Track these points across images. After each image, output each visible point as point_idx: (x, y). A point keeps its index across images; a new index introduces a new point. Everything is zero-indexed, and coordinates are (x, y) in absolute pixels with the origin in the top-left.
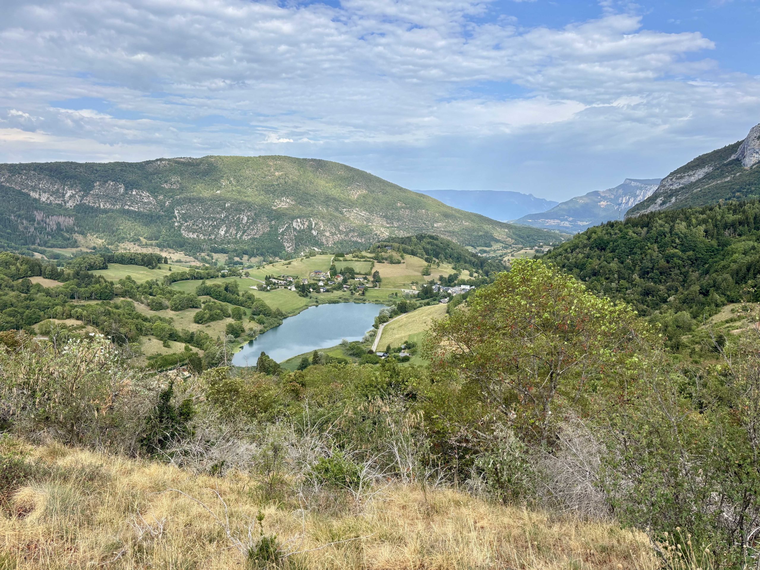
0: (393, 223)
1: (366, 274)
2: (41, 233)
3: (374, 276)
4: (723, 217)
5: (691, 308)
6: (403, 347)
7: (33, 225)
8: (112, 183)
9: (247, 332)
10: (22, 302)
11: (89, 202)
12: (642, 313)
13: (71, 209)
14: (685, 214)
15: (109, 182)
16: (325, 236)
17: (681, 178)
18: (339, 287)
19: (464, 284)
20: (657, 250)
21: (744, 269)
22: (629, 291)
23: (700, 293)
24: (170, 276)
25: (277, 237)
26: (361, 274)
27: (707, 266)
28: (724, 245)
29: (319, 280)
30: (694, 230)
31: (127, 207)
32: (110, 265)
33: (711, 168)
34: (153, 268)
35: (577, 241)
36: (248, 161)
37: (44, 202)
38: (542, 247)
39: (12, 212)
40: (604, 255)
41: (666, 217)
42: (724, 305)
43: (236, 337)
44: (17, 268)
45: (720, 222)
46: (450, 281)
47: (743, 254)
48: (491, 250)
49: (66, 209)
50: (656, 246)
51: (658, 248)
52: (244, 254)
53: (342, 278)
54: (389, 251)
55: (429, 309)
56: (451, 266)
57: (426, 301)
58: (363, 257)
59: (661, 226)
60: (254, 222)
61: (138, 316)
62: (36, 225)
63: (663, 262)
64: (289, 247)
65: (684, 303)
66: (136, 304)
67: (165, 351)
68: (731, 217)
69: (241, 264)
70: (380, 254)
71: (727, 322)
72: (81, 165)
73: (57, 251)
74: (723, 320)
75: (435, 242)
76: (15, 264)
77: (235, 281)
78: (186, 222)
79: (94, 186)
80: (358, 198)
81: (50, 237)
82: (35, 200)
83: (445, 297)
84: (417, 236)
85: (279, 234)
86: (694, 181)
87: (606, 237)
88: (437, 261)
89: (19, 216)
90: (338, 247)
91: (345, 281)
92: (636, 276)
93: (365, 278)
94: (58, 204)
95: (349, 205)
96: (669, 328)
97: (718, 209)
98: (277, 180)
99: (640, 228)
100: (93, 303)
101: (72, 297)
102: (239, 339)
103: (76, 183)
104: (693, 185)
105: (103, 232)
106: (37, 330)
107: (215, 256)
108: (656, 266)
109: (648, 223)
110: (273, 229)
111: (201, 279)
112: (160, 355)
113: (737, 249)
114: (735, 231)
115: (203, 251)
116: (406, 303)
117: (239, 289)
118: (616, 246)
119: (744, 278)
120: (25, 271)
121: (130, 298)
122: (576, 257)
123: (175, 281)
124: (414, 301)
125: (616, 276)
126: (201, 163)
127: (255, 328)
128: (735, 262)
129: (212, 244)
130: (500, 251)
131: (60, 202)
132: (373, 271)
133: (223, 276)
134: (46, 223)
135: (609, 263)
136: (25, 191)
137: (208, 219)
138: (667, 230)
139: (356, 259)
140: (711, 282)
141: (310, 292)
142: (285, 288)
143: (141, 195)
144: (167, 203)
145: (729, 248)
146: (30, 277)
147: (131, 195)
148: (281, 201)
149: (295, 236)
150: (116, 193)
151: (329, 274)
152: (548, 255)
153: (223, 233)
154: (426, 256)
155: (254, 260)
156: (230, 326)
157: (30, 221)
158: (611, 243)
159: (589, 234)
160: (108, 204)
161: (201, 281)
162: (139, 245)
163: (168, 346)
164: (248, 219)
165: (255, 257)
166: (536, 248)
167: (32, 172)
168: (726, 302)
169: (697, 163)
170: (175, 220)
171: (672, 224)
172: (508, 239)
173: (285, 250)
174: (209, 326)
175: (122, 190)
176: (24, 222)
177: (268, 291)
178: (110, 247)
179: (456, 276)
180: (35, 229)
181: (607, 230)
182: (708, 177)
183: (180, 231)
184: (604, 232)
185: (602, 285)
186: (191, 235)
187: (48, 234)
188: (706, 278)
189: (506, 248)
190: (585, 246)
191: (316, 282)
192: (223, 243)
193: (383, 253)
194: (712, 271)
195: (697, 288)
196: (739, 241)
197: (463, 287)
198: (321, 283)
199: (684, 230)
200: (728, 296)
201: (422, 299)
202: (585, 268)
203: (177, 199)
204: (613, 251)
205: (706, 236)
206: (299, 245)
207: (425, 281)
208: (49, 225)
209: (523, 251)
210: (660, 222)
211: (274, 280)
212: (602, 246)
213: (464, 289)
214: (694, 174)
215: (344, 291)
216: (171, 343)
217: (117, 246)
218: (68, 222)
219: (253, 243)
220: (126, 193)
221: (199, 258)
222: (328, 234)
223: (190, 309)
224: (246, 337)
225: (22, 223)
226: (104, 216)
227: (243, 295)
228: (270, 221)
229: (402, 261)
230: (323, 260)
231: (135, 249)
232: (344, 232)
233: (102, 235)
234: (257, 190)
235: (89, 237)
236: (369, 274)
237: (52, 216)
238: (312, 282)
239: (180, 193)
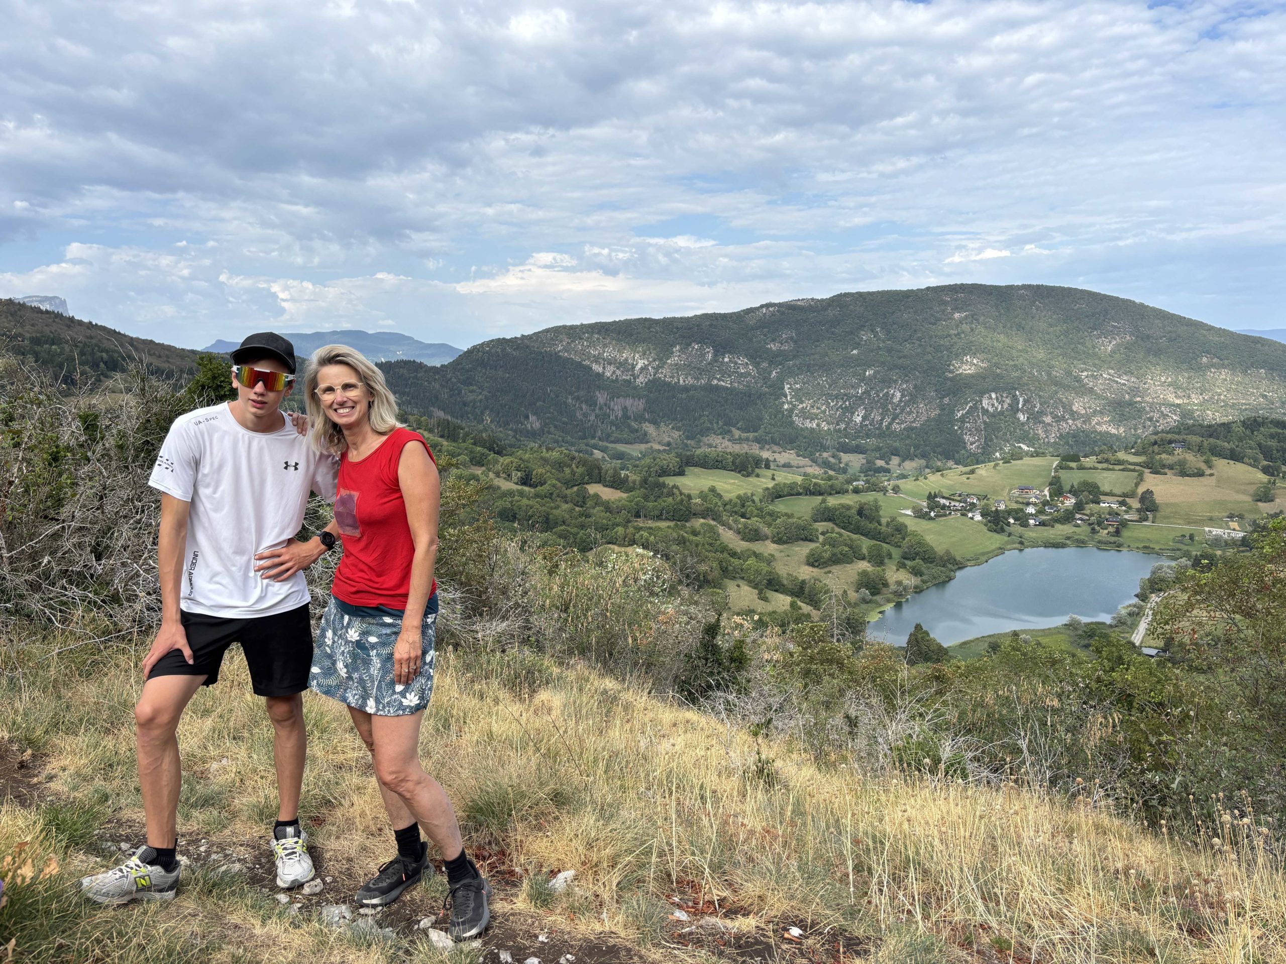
0: (1189, 397)
1: (1125, 495)
2: (603, 423)
3: (1143, 499)
7: (594, 410)
8: (696, 347)
9: (893, 587)
10: (577, 519)
11: (665, 376)
13: (641, 388)
15: (693, 344)
16: (1043, 422)
18: (1067, 518)
24: (773, 488)
25: (953, 426)
26: (1114, 495)
29: (1028, 504)
31: (715, 382)
32: (689, 470)
34: (748, 475)
36: (908, 297)
37: (608, 378)
39: (570, 393)
43: (873, 594)
44: (572, 470)
49: (635, 388)
52: (892, 454)
53: (1073, 501)
54: (1179, 451)
58: (1120, 462)
60: (913, 400)
61: (724, 549)
62: (597, 411)
64: (972, 443)
66: (721, 529)
67: (760, 607)
69: (888, 471)
70: (1158, 457)
73: (621, 447)
76: (570, 466)
77: (876, 501)
78: (802, 402)
79: (673, 352)
80: (1113, 352)
81: (614, 428)
82: (598, 374)
84: (1244, 422)
85: (957, 420)
89: (578, 398)
90: (1067, 443)
91: (1079, 507)
93: (1123, 503)
94: (625, 381)
95: (1095, 365)
98: (957, 326)
100: (663, 524)
101: (638, 515)
102: (877, 598)
103: (649, 349)
105: (681, 420)
107: (845, 457)
110: (946, 412)
111: (821, 494)
112: (753, 611)
115: (825, 448)
117: (881, 513)
120: (581, 475)
121: (714, 519)
123: (780, 497)
126: (829, 305)
127: (906, 582)
129: (840, 437)
131: (628, 378)
132: (1141, 490)
133: (856, 491)
134: (609, 408)
136: (587, 363)
137: (836, 397)
139: (1105, 465)
141: (1008, 524)
142: (962, 515)
143: (736, 363)
144: (774, 373)
146: (587, 483)
147: (722, 362)
148: (962, 363)
149: (985, 423)
150: (702, 361)
151: (1046, 492)
153: (858, 419)
154: (1266, 463)
155: (910, 466)
156: (864, 573)
157: (590, 406)
160: (689, 378)
161: (820, 498)
162: (729, 440)
163: (765, 599)
164: (903, 396)
165: (912, 459)
167: (596, 336)
170: (784, 399)
173: (965, 448)
174: (830, 572)
175: (710, 356)
176: (584, 407)
177: (931, 519)
178: (689, 442)
180: (597, 416)
183: (791, 417)
186: (808, 424)
187: (612, 423)
191: (1021, 506)
192: (858, 437)
193: (1164, 456)
198: (1031, 510)
203: (789, 368)
206: (991, 440)
207: (1261, 513)
208: (613, 410)
211: (943, 501)
215: (1078, 526)
216: (771, 594)
217: (700, 441)
218: (636, 405)
219: (908, 437)
220: (715, 360)
221: (820, 461)
222: (1048, 419)
223: (801, 542)
224: (891, 596)
225: (581, 409)
226: (684, 396)
227: (888, 525)
228: (942, 398)
229: (1208, 472)
230: (1036, 466)
231: (723, 445)
232: (1082, 416)
233: (680, 424)
234: (920, 345)
235: (663, 428)
236: (1132, 495)
237: (618, 398)
238: (1015, 506)
239: (795, 357)
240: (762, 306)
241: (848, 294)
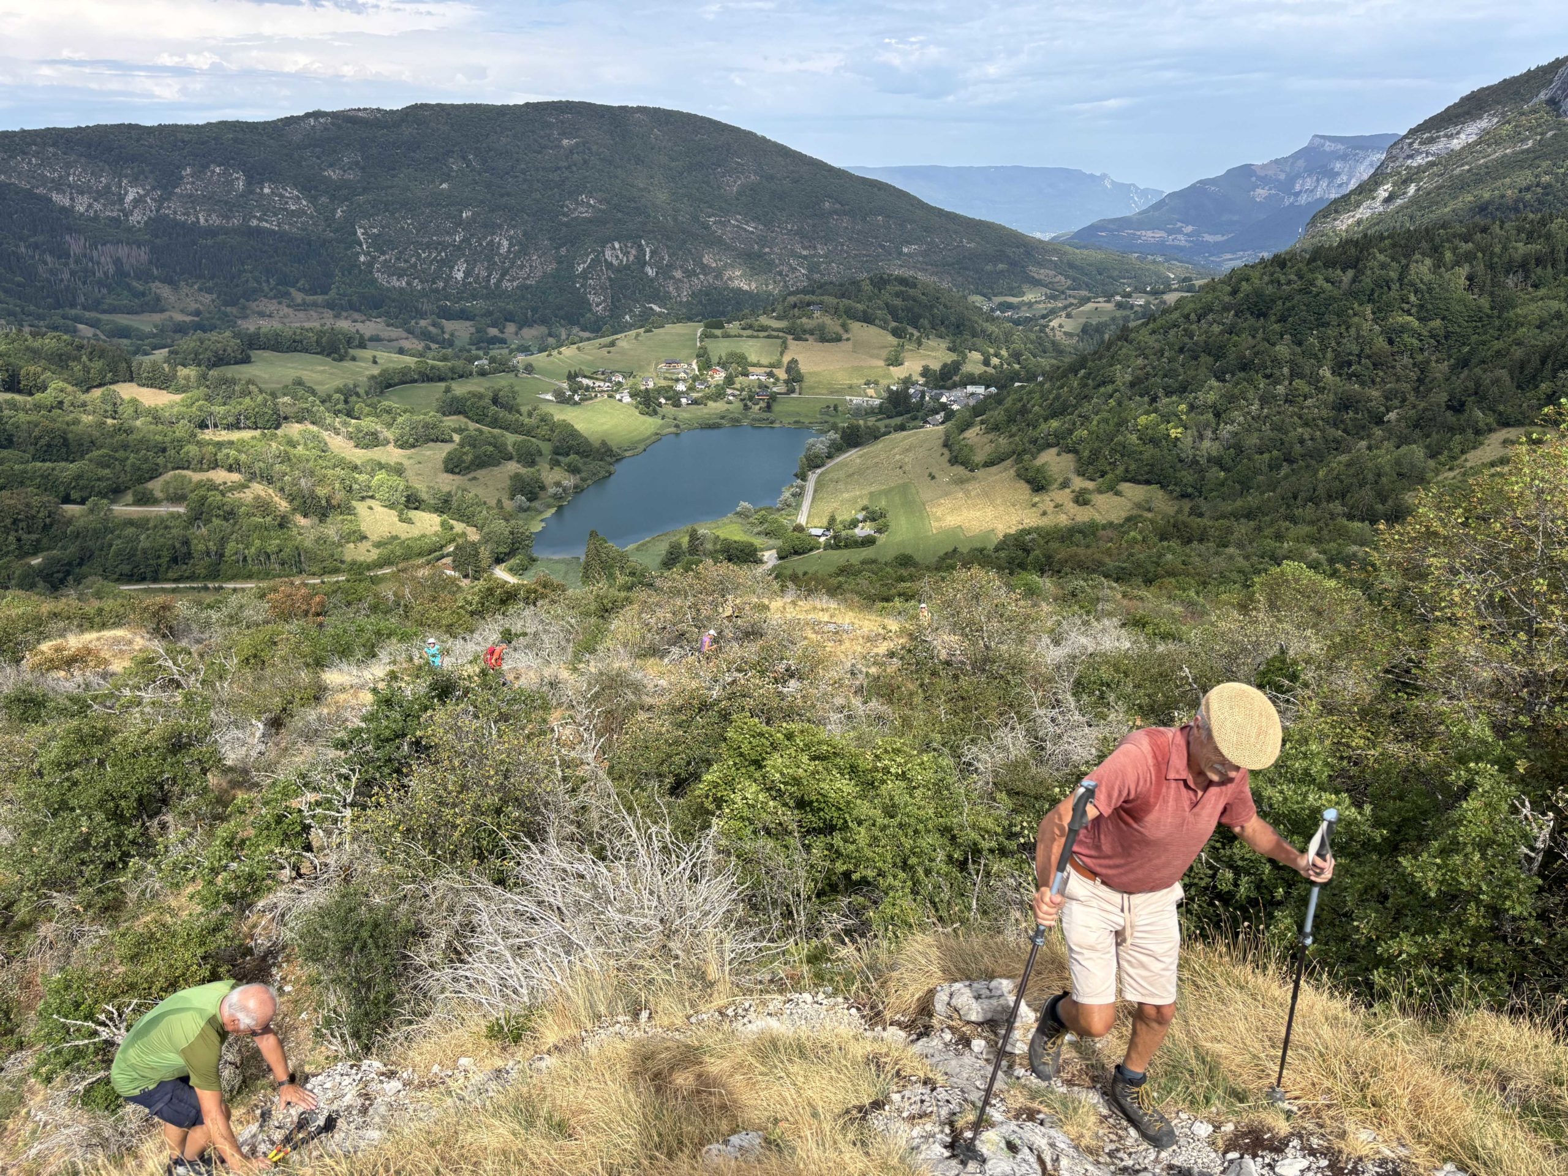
0: (815, 248)
1: (772, 366)
2: (84, 283)
3: (788, 370)
4: (1505, 248)
5: (1428, 436)
6: (860, 516)
7: (66, 264)
8: (217, 170)
9: (552, 490)
11: (175, 213)
12: (1334, 445)
13: (140, 230)
14: (1432, 240)
15: (212, 167)
16: (673, 278)
17: (1432, 141)
18: (719, 394)
19: (973, 382)
20: (1371, 316)
21: (1536, 360)
22: (1309, 402)
23: (1449, 407)
24: (380, 375)
25: (574, 283)
26: (761, 366)
27: (1466, 349)
28: (1502, 306)
29: (677, 380)
30: (1447, 276)
31: (254, 223)
32: (255, 354)
33: (1496, 120)
34: (341, 359)
35: (1210, 297)
36: (504, 115)
37: (82, 215)
38: (1129, 295)
39: (21, 239)
40: (1264, 328)
41: (1394, 245)
42: (1491, 430)
43: (530, 500)
45: (1500, 257)
46: (944, 378)
47: (1538, 327)
48: (1023, 303)
49: (130, 229)
50: (1368, 309)
51: (1374, 313)
52: (506, 320)
53: (723, 375)
54: (817, 314)
55: (905, 438)
56: (944, 344)
57: (898, 420)
58: (764, 328)
59: (1383, 266)
60: (524, 251)
61: (342, 463)
62: (72, 266)
63: (1381, 343)
64: (598, 303)
65: (1416, 426)
66: (325, 434)
67: (403, 531)
68: (1521, 248)
69: (503, 341)
70: (798, 321)
71: (1493, 464)
72: (149, 130)
73: (123, 320)
74: (1486, 460)
75: (911, 292)
77: (511, 386)
78: (383, 253)
79: (182, 178)
80: (740, 193)
81: (104, 291)
82: (63, 209)
83: (936, 412)
84: (871, 279)
85: (578, 276)
86: (1458, 147)
87: (1270, 290)
88: (916, 334)
89: (36, 246)
90: (700, 302)
91: (729, 381)
92: (1326, 372)
93: (770, 375)
94: (111, 219)
95: (721, 209)
96: (1384, 479)
97: (1498, 230)
98: (567, 157)
99: (1339, 272)
100: (246, 434)
101: (203, 426)
102: (536, 504)
103: (143, 172)
104: (1455, 157)
105: (212, 278)
106: (158, 494)
107: (449, 326)
108: (1367, 351)
109: (1358, 260)
110: (565, 265)
111: (441, 379)
112: (396, 538)
113: (1525, 317)
114: (1527, 277)
115: (422, 315)
116: (858, 427)
117: (519, 400)
118: (1288, 310)
119: (1534, 377)
121: (313, 423)
122: (1206, 332)
123: (389, 386)
124: (871, 421)
125: (1286, 370)
126: (403, 121)
127: (565, 483)
128: (1519, 343)
129: (439, 300)
130: (1041, 306)
131: (115, 214)
132: (786, 359)
133: (483, 373)
134: (91, 260)
135: (1274, 345)
136: (40, 191)
137: (428, 246)
138: (1393, 275)
139: (749, 332)
140: (1471, 385)
141: (660, 405)
142: (610, 396)
143: (282, 196)
144: (339, 213)
145: (1511, 314)
146: (111, 383)
147: (262, 194)
148: (577, 204)
149: (610, 279)
150: (229, 192)
151: (695, 366)
152: (1151, 326)
153: (460, 275)
154: (894, 324)
155: (530, 334)
156: (516, 477)
157: (59, 258)
158: (1280, 303)
159: (1236, 279)
160: (214, 216)
161: (443, 385)
162: (288, 306)
163: (409, 521)
164: (511, 245)
165: (531, 326)
166: (1118, 298)
167: (51, 149)
168: (1495, 425)
169: (1465, 108)
170: (358, 249)
171: (1404, 262)
172: (1057, 279)
173: (590, 310)
174: (475, 478)
175: (241, 185)
176: (49, 259)
177: (576, 403)
178: (229, 309)
179: (956, 367)
180: (73, 273)
181: (1272, 275)
182: (1486, 139)
183: (371, 272)
184: (1266, 278)
185: (1257, 388)
186: (395, 282)
187: (100, 284)
188: (1462, 376)
189: (1054, 298)
190: (1226, 308)
191: (670, 383)
192: (461, 299)
193: (804, 320)
194: (1474, 361)
195: (1444, 397)
196: (1532, 300)
197: (970, 389)
198: (681, 387)
199: (1428, 277)
200: (1500, 414)
201: (889, 417)
202: (1224, 355)
203: (359, 206)
204: (1282, 319)
205: (1469, 288)
206: (619, 300)
207: (892, 377)
208: (98, 263)
209: (1090, 306)
210: (1381, 257)
211: (585, 381)
212: (1259, 308)
213: (972, 394)
214: (1458, 133)
215: (730, 402)
216: (413, 514)
217: (244, 308)
218: (138, 256)
219: (523, 297)
220: (249, 191)
221: (418, 331)
222: (678, 274)
223: (431, 444)
224: (551, 500)
225: (46, 263)
226: (210, 242)
227: (530, 415)
228: (557, 249)
229: (845, 336)
230: (679, 335)
231: (281, 313)
232: (714, 270)
233: (210, 284)
234: (525, 180)
235: (185, 290)
236: (777, 365)
237: (104, 244)
238: (663, 383)
239: (365, 190)
240: (308, 115)
241: (426, 105)
